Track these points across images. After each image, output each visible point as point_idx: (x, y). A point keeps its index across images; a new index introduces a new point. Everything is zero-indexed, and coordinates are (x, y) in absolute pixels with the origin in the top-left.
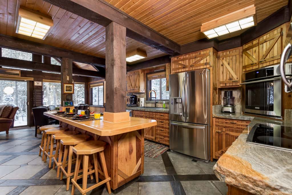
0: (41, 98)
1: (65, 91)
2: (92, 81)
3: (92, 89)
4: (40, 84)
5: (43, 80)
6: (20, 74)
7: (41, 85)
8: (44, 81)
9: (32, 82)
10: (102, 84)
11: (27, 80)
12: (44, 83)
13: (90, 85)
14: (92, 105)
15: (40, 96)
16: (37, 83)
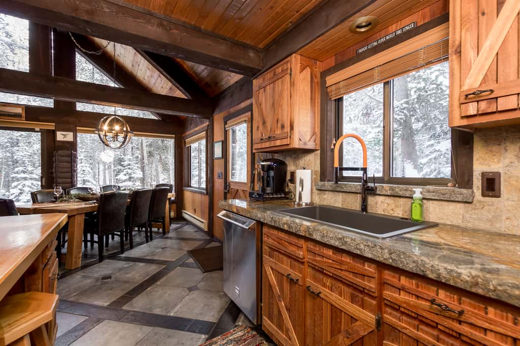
0: (70, 170)
2: (191, 130)
3: (190, 149)
4: (69, 137)
5: (78, 128)
6: (24, 115)
7: (72, 140)
8: (79, 130)
9: (53, 133)
10: (205, 135)
11: (40, 129)
12: (79, 135)
13: (186, 140)
14: (189, 187)
15: (69, 165)
16: (64, 135)
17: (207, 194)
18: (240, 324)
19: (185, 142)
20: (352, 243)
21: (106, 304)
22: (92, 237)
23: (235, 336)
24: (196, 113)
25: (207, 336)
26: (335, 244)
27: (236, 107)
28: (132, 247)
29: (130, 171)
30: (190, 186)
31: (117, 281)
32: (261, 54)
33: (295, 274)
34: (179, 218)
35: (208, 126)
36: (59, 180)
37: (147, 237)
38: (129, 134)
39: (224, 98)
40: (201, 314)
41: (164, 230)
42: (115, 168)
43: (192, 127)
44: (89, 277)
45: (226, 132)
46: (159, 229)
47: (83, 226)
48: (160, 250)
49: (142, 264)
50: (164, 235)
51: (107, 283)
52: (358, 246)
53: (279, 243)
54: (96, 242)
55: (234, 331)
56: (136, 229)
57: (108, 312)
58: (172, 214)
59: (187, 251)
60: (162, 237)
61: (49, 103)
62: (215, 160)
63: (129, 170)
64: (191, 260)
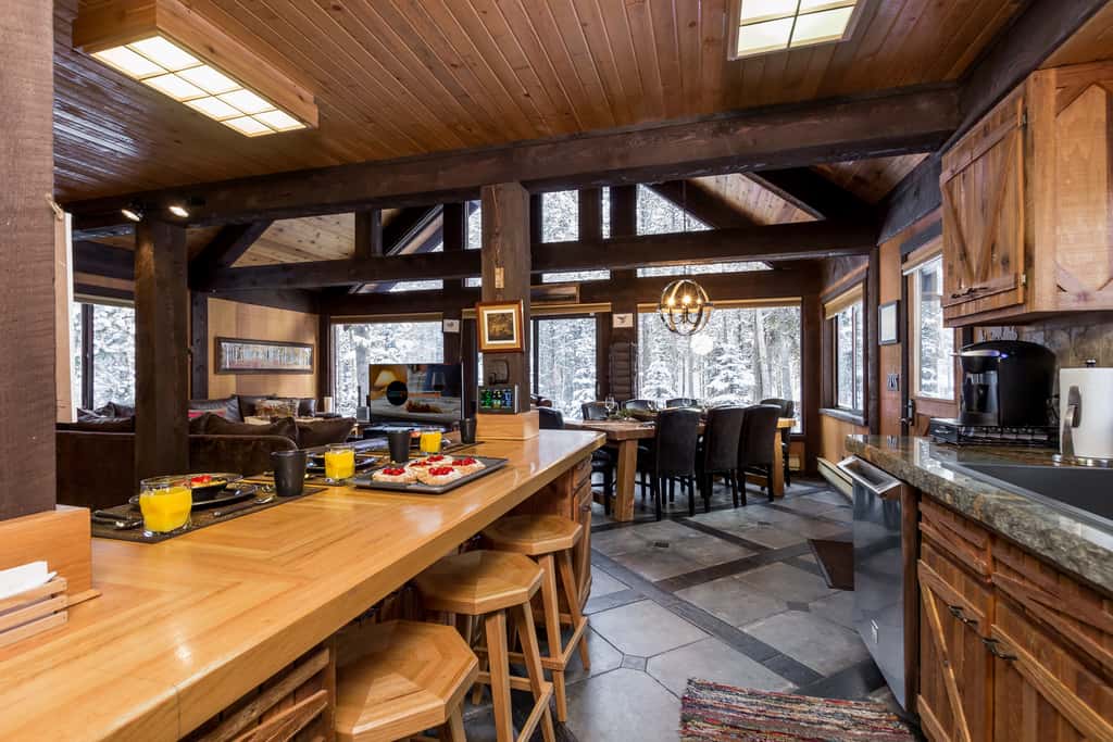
1: (487, 342)
2: (834, 281)
3: (836, 322)
4: (629, 321)
5: (639, 305)
6: (578, 295)
7: (631, 325)
8: (640, 308)
9: (608, 318)
10: (861, 291)
11: (595, 313)
12: (640, 315)
13: (826, 306)
14: (833, 408)
15: (625, 364)
16: (622, 318)
17: (866, 423)
18: (878, 700)
19: (824, 309)
20: (1064, 546)
21: (654, 580)
22: (643, 479)
23: (855, 713)
24: (835, 247)
25: (797, 688)
26: (1031, 543)
27: (930, 216)
28: (707, 510)
29: (731, 374)
30: (837, 407)
31: (675, 553)
32: (953, 94)
33: (971, 608)
34: (811, 473)
35: (868, 269)
36: (616, 388)
37: (735, 498)
38: (705, 309)
39: (900, 200)
40: (798, 651)
41: (771, 491)
42: (710, 368)
43: (836, 274)
44: (639, 537)
45: (906, 281)
46: (763, 489)
47: (636, 459)
48: (756, 525)
49: (717, 540)
50: (771, 500)
51: (661, 552)
52: (1074, 553)
53: (946, 538)
54: (638, 483)
55: (857, 704)
56: (723, 481)
57: (653, 589)
58: (795, 463)
59: (809, 540)
60: (764, 504)
61: (602, 275)
62: (883, 348)
63: (729, 371)
64: (811, 558)
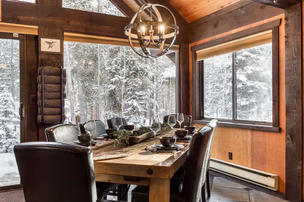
3: (201, 64)
4: (56, 46)
5: (65, 34)
11: (19, 34)
13: (197, 52)
16: (49, 43)
19: (196, 54)
